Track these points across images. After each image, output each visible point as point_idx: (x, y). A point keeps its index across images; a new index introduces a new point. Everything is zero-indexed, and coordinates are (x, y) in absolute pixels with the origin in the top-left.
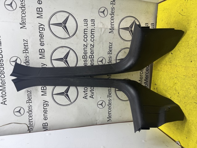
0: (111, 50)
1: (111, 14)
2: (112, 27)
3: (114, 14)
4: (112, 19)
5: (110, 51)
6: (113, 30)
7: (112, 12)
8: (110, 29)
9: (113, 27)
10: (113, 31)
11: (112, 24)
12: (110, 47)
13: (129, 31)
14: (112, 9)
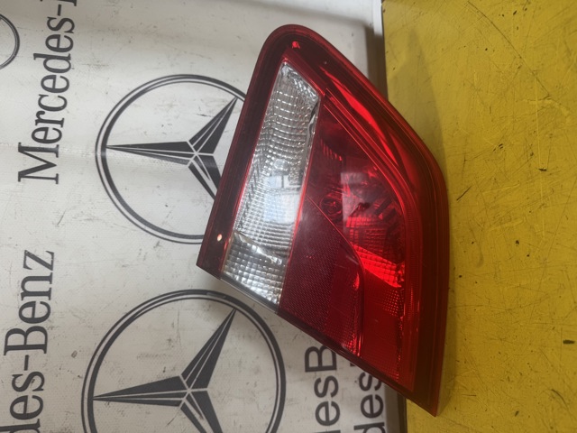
0: (40, 311)
1: (48, 57)
2: (40, 135)
3: (68, 59)
4: (49, 83)
5: (25, 326)
6: (49, 157)
7: (53, 43)
8: (22, 149)
9: (52, 135)
10: (49, 165)
11: (48, 115)
12: (30, 286)
13: (192, 168)
14: (54, 24)
